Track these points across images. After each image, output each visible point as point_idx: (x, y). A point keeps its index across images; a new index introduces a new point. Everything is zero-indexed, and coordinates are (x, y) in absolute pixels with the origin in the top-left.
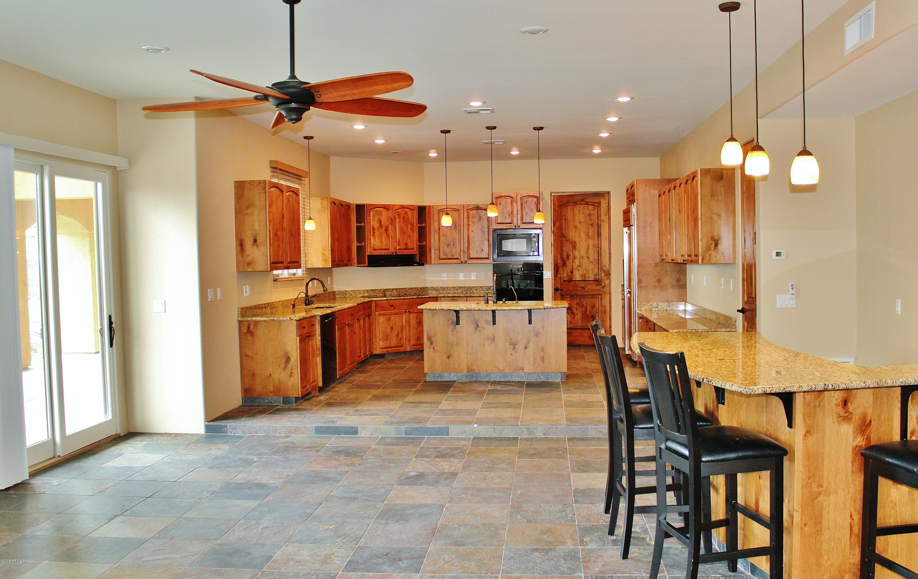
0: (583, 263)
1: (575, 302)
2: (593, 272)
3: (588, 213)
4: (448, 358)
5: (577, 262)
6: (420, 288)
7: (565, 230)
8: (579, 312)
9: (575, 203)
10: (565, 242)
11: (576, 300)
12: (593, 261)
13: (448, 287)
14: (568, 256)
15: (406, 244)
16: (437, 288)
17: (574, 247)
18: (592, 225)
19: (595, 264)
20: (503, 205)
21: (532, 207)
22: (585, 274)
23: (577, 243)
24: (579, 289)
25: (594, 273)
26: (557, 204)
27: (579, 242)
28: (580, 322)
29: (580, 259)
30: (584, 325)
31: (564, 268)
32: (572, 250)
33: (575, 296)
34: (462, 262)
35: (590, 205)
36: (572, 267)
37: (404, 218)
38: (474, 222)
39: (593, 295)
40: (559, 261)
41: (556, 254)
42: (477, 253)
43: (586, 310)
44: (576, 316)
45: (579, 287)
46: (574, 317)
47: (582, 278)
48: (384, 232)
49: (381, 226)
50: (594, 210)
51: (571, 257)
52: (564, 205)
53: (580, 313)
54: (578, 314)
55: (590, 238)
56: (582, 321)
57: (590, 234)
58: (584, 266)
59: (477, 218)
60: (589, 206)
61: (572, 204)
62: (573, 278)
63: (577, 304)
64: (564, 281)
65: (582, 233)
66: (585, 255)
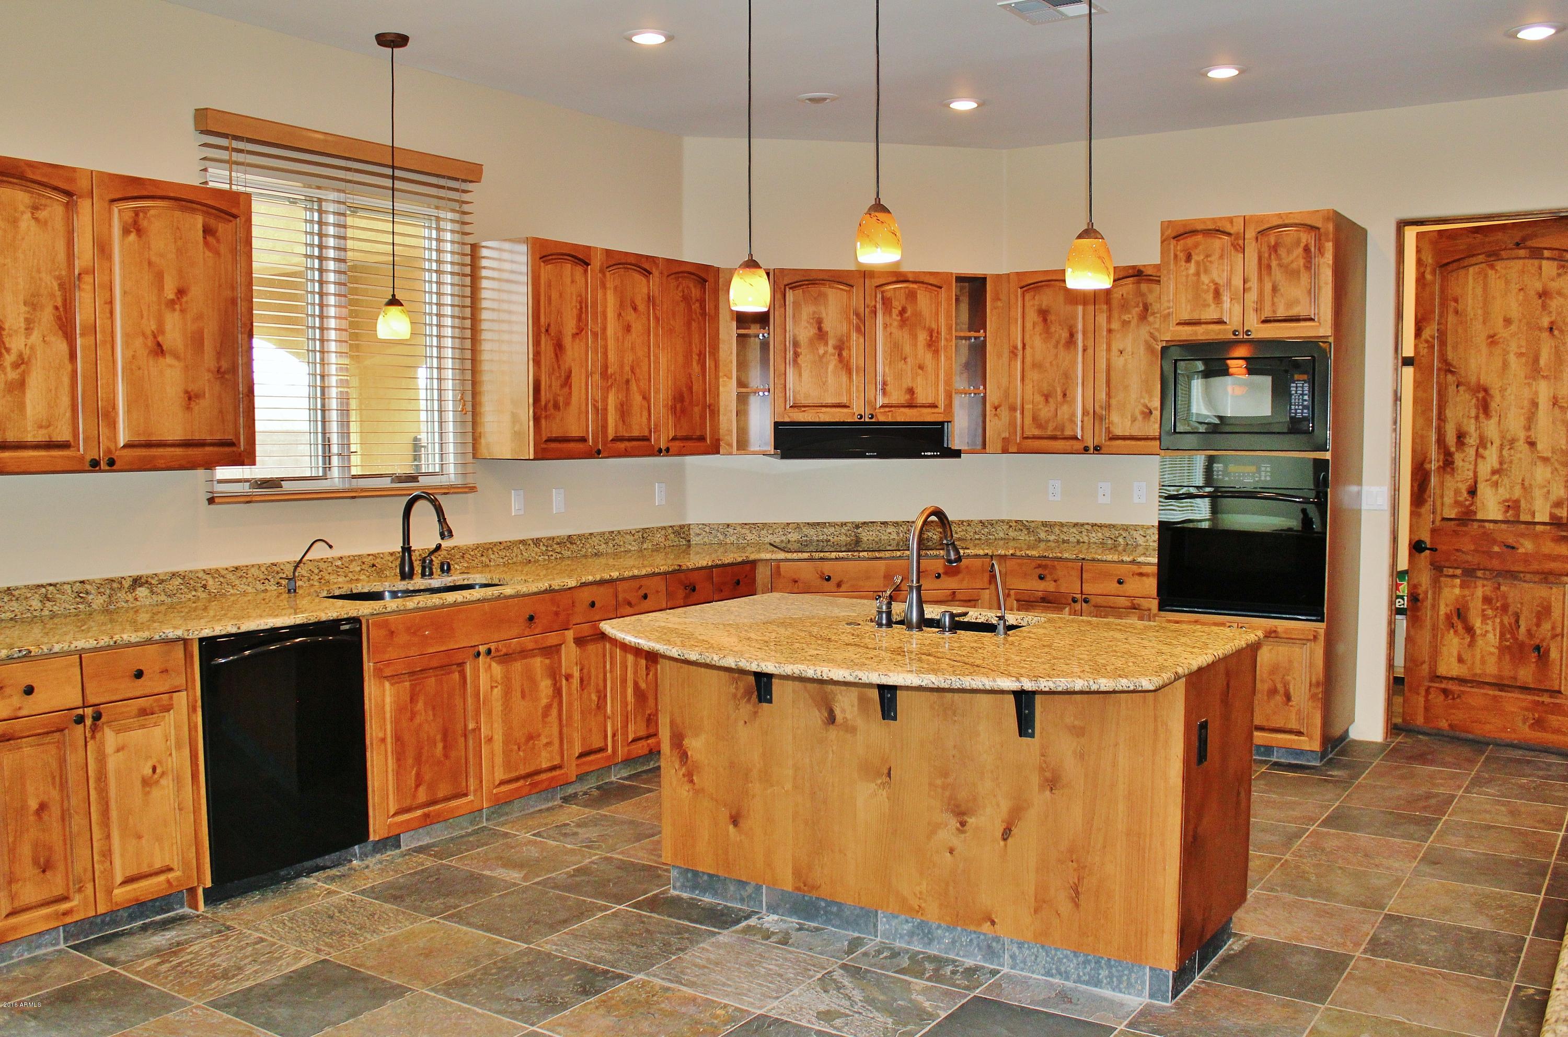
0: (1511, 462)
1: (1479, 593)
2: (1548, 492)
3: (1539, 286)
4: (735, 820)
5: (1491, 457)
6: (981, 522)
7: (1455, 348)
8: (1489, 628)
9: (1494, 256)
10: (1452, 389)
11: (1484, 586)
12: (1549, 455)
13: (1062, 525)
14: (1461, 437)
15: (911, 391)
16: (1033, 525)
17: (1485, 407)
18: (1551, 329)
19: (1557, 465)
20: (1198, 263)
21: (1294, 266)
22: (1517, 502)
23: (1495, 392)
24: (1496, 549)
25: (1553, 497)
26: (1430, 261)
27: (1502, 390)
28: (1492, 661)
29: (1502, 447)
30: (1506, 673)
31: (1448, 477)
32: (1477, 418)
33: (1480, 573)
34: (1086, 450)
35: (1548, 259)
36: (1475, 473)
37: (903, 311)
38: (1125, 323)
39: (1543, 573)
40: (1434, 452)
41: (1422, 429)
42: (1134, 420)
43: (1517, 621)
44: (1480, 642)
45: (1494, 542)
46: (1472, 644)
47: (1507, 511)
48: (834, 355)
49: (821, 335)
50: (1559, 275)
51: (1472, 440)
52: (1455, 265)
53: (1494, 629)
54: (1487, 632)
55: (1543, 377)
56: (1500, 659)
57: (1542, 362)
58: (1517, 473)
59: (1136, 311)
60: (1544, 262)
61: (1481, 258)
62: (1475, 513)
63: (1487, 600)
64: (1443, 519)
65: (1512, 358)
66: (1522, 435)
